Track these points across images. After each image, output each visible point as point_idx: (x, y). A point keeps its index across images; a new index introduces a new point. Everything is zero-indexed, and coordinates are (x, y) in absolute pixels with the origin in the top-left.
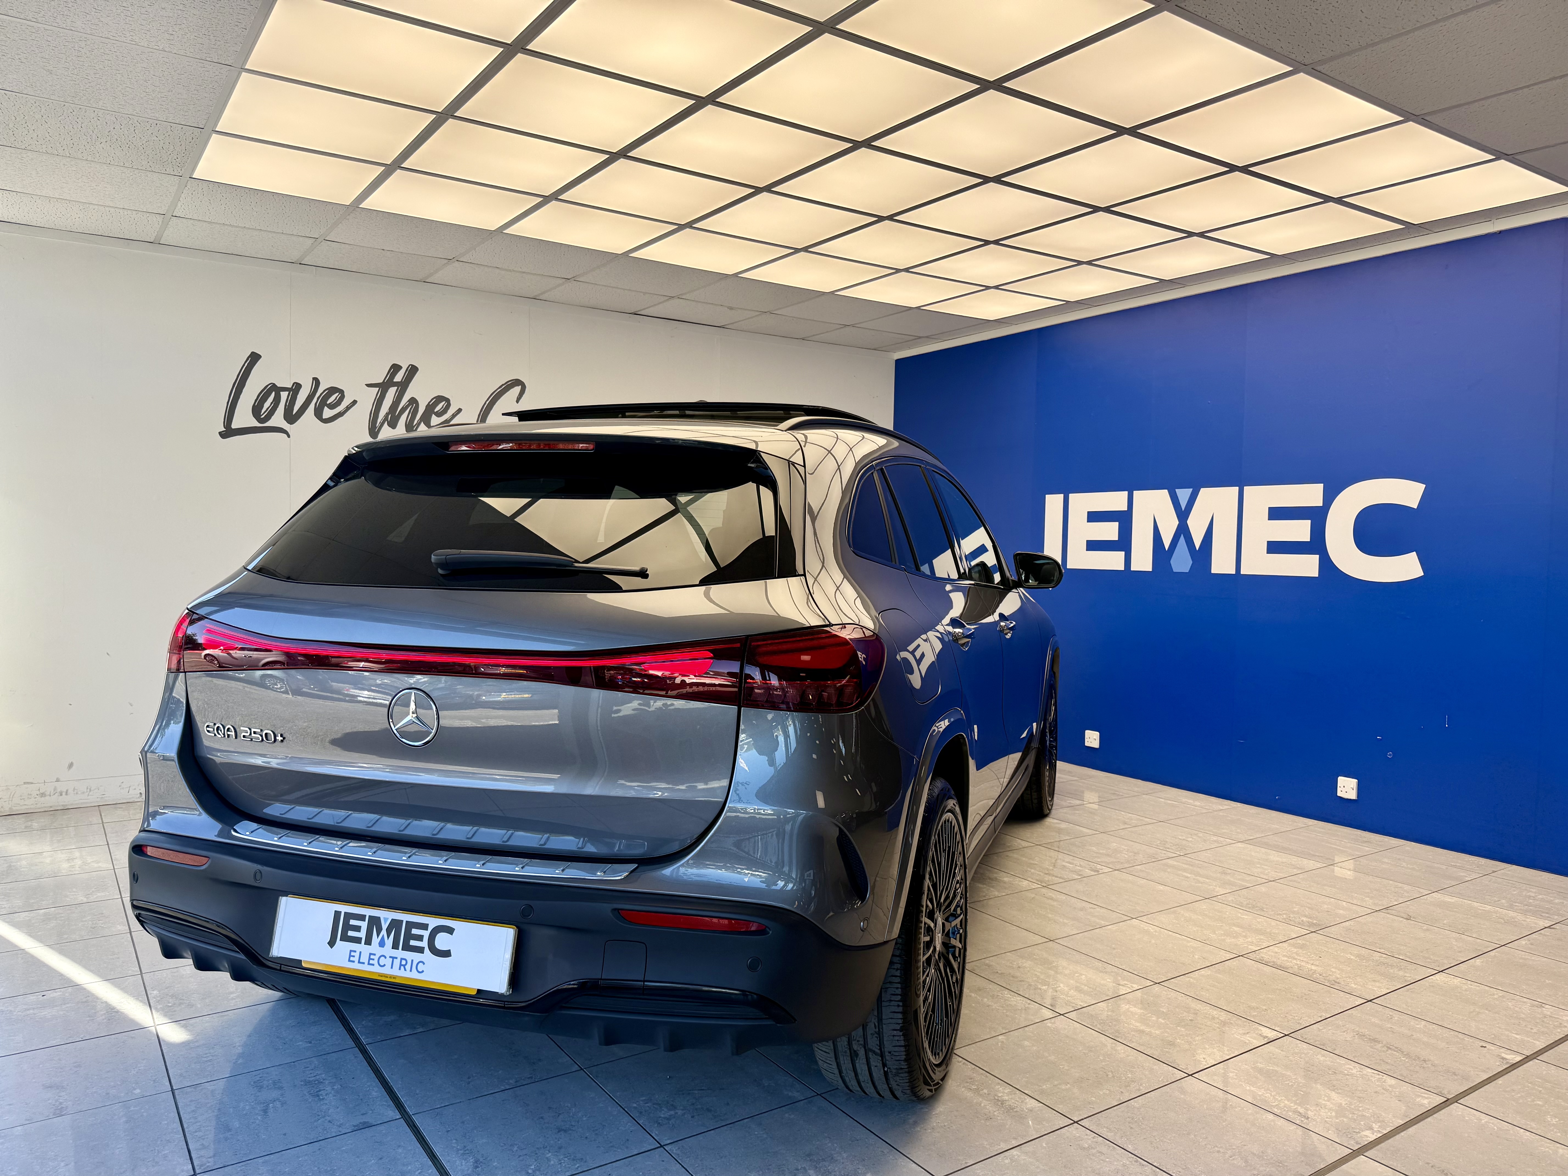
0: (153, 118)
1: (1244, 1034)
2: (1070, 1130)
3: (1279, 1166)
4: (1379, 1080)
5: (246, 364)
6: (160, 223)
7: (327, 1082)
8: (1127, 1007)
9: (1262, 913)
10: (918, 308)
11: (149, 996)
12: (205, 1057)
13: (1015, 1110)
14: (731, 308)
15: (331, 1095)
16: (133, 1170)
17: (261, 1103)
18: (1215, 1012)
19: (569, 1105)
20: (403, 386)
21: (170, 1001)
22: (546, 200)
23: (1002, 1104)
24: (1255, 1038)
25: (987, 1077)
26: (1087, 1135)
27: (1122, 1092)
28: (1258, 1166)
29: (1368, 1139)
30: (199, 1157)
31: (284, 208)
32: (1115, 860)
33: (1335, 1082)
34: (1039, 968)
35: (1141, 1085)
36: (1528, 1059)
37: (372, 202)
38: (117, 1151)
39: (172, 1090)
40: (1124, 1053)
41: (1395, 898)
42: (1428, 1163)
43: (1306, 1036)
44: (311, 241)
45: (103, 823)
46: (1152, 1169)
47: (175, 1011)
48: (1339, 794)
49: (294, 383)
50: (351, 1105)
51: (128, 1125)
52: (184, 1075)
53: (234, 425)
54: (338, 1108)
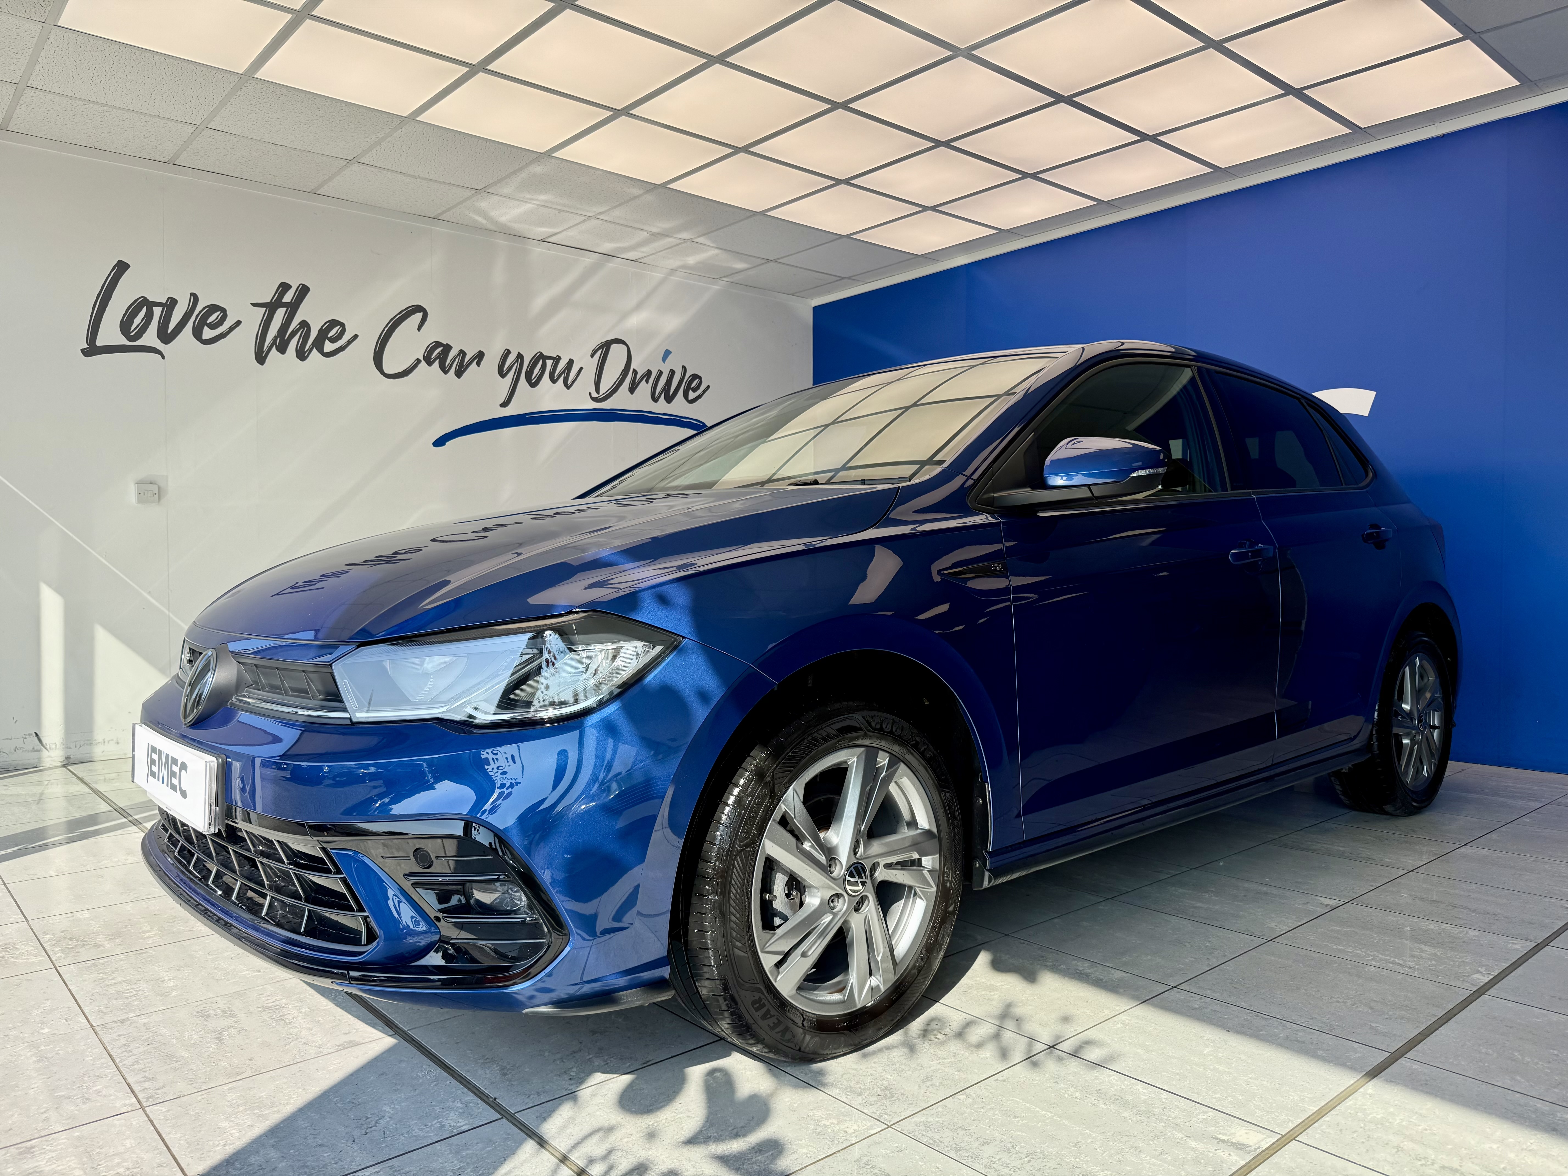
1: (1304, 904)
2: (1171, 994)
4: (1460, 932)
5: (112, 274)
6: (12, 96)
7: (290, 1007)
8: (1173, 888)
10: (849, 236)
11: (41, 940)
12: (127, 993)
13: (1104, 980)
15: (300, 1018)
16: (57, 1108)
17: (212, 1032)
18: (1265, 889)
20: (293, 308)
21: (70, 943)
22: (474, 69)
23: (1087, 976)
24: (1317, 907)
25: (1058, 954)
26: (1192, 997)
27: (1208, 959)
30: (144, 1090)
37: (271, 70)
38: (31, 1092)
39: (92, 1026)
40: (1191, 926)
43: (1367, 902)
44: (192, 129)
47: (78, 952)
49: (169, 298)
50: (327, 1027)
51: (40, 1064)
52: (105, 1010)
53: (99, 342)
54: (312, 1030)
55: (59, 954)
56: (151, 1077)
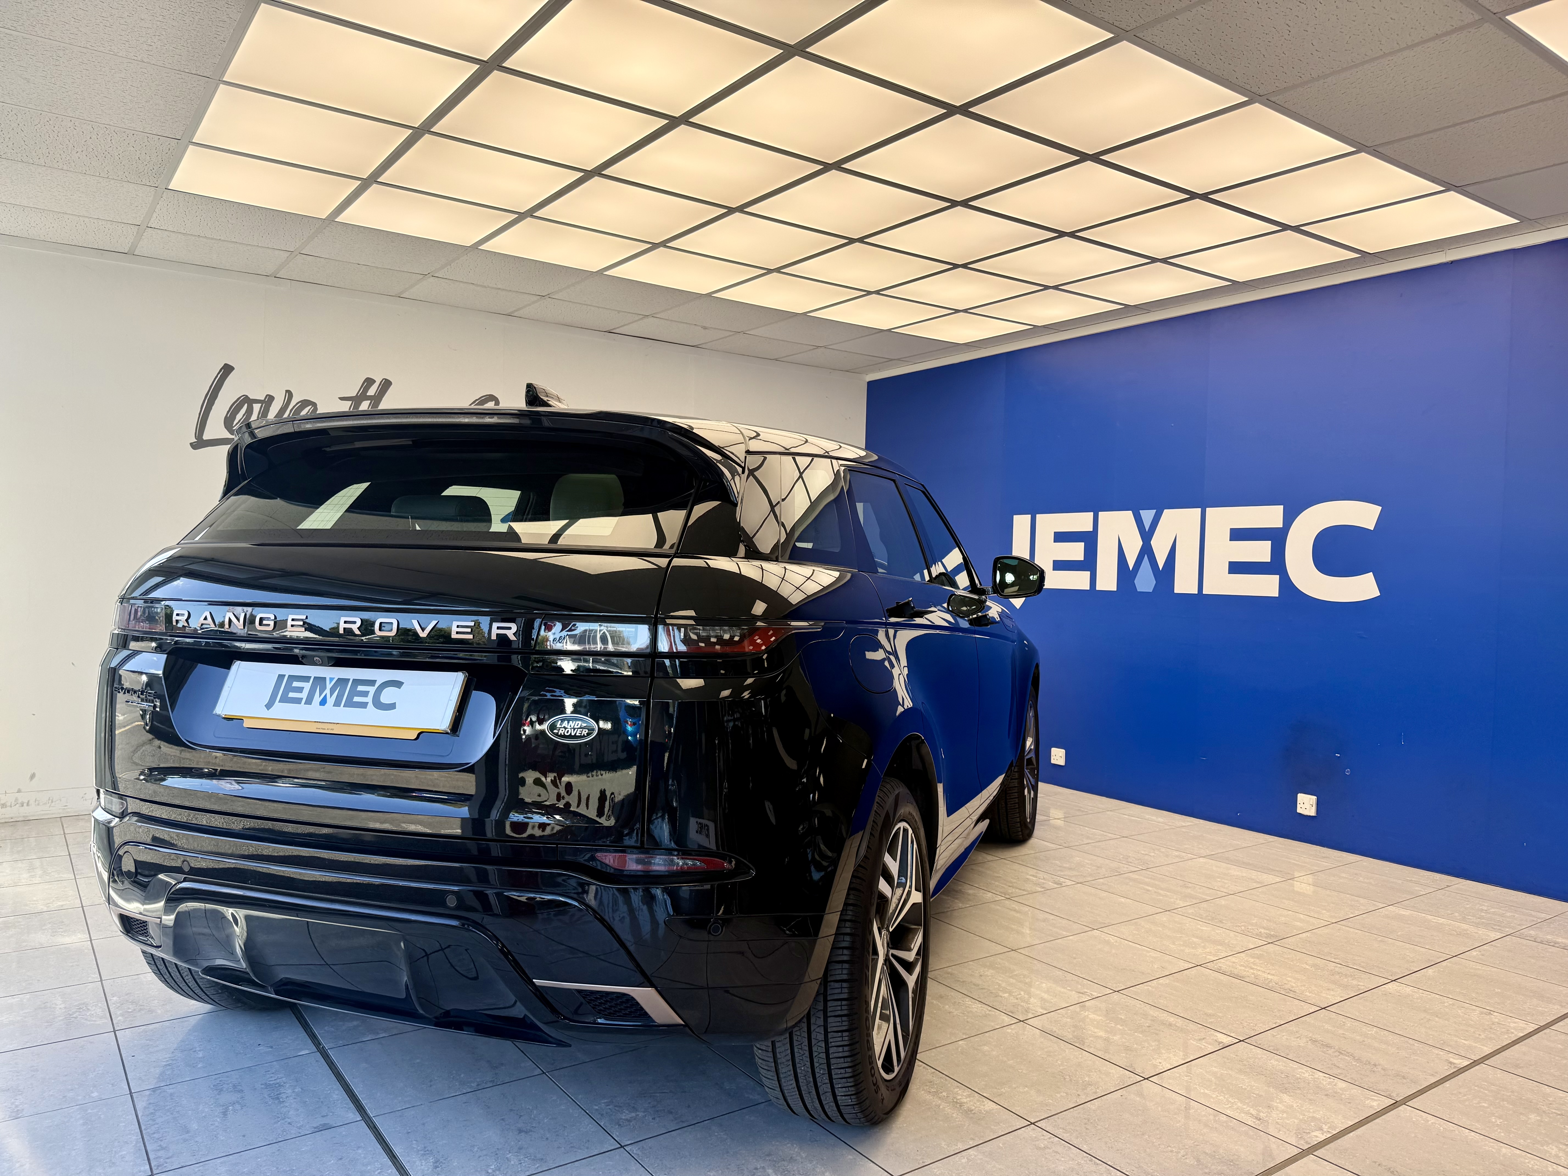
0: (130, 128)
1: (1200, 1040)
2: (1027, 1131)
3: (1230, 1164)
4: (1329, 1083)
5: (219, 376)
6: (135, 233)
7: (288, 1085)
8: (1086, 1014)
9: (1221, 925)
10: (889, 330)
11: (109, 1002)
12: (165, 1062)
13: (973, 1112)
14: (705, 328)
15: (291, 1098)
16: (89, 1170)
17: (221, 1105)
18: (1172, 1019)
19: (531, 1108)
20: (378, 397)
21: (130, 1007)
22: (522, 216)
23: (961, 1106)
24: (1210, 1044)
25: (946, 1080)
26: (1043, 1135)
27: (1079, 1095)
28: (1210, 1165)
29: (1318, 1139)
30: (157, 1158)
31: (259, 221)
32: (1078, 874)
33: (1287, 1086)
34: (1000, 977)
35: (1098, 1088)
36: (1475, 1063)
37: (348, 216)
38: (73, 1153)
39: (131, 1093)
40: (1081, 1058)
41: (1351, 911)
42: (1375, 1162)
43: (1261, 1042)
44: (287, 254)
45: (64, 834)
46: (1106, 1168)
47: (135, 1017)
48: (1299, 810)
49: (267, 395)
50: (311, 1108)
51: (85, 1127)
52: (143, 1079)
53: (206, 436)
54: (298, 1110)
55: (120, 1018)
56: (165, 1146)
